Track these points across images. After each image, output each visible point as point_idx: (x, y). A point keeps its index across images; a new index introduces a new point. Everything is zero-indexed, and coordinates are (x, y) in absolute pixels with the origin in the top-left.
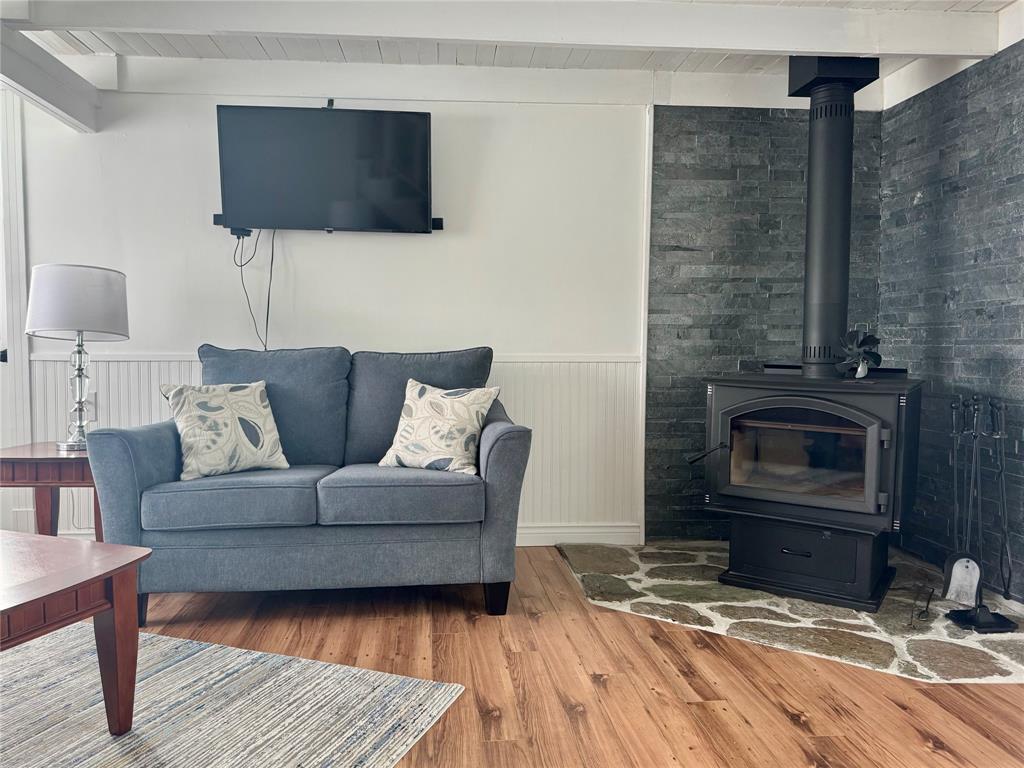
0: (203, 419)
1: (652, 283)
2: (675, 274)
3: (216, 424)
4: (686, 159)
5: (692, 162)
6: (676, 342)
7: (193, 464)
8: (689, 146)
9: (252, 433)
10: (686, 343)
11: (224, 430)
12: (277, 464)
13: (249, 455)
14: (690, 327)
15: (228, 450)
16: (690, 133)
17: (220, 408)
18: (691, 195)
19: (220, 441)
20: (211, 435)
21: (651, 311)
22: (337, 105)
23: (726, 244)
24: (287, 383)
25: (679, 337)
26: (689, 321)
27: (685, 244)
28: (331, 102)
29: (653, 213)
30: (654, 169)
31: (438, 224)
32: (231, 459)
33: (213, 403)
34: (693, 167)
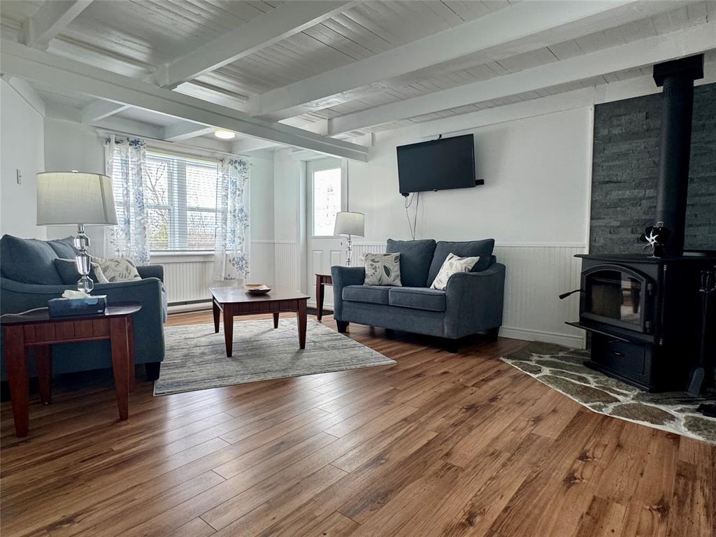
0: (372, 265)
1: (593, 202)
2: (608, 197)
3: (376, 267)
4: (616, 131)
5: (620, 132)
6: (609, 236)
7: (367, 280)
8: (619, 123)
9: (387, 271)
10: (614, 237)
11: (378, 270)
12: (396, 284)
13: (386, 279)
14: (619, 227)
15: (378, 277)
16: (619, 116)
17: (378, 262)
18: (619, 151)
19: (376, 273)
20: (374, 271)
21: (592, 218)
22: (443, 137)
23: (643, 177)
24: (407, 254)
25: (610, 233)
26: (618, 224)
27: (615, 179)
28: (440, 136)
29: (594, 164)
30: (594, 140)
31: (481, 182)
32: (379, 281)
33: (376, 260)
34: (621, 135)
